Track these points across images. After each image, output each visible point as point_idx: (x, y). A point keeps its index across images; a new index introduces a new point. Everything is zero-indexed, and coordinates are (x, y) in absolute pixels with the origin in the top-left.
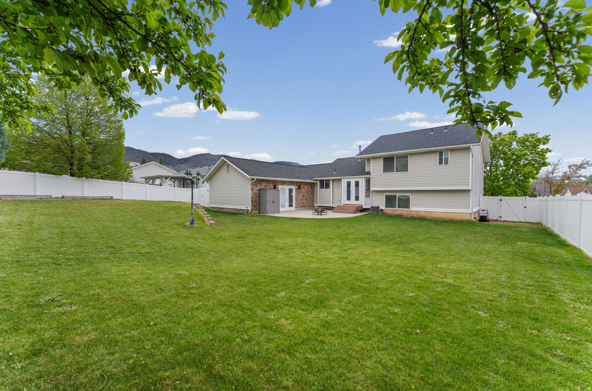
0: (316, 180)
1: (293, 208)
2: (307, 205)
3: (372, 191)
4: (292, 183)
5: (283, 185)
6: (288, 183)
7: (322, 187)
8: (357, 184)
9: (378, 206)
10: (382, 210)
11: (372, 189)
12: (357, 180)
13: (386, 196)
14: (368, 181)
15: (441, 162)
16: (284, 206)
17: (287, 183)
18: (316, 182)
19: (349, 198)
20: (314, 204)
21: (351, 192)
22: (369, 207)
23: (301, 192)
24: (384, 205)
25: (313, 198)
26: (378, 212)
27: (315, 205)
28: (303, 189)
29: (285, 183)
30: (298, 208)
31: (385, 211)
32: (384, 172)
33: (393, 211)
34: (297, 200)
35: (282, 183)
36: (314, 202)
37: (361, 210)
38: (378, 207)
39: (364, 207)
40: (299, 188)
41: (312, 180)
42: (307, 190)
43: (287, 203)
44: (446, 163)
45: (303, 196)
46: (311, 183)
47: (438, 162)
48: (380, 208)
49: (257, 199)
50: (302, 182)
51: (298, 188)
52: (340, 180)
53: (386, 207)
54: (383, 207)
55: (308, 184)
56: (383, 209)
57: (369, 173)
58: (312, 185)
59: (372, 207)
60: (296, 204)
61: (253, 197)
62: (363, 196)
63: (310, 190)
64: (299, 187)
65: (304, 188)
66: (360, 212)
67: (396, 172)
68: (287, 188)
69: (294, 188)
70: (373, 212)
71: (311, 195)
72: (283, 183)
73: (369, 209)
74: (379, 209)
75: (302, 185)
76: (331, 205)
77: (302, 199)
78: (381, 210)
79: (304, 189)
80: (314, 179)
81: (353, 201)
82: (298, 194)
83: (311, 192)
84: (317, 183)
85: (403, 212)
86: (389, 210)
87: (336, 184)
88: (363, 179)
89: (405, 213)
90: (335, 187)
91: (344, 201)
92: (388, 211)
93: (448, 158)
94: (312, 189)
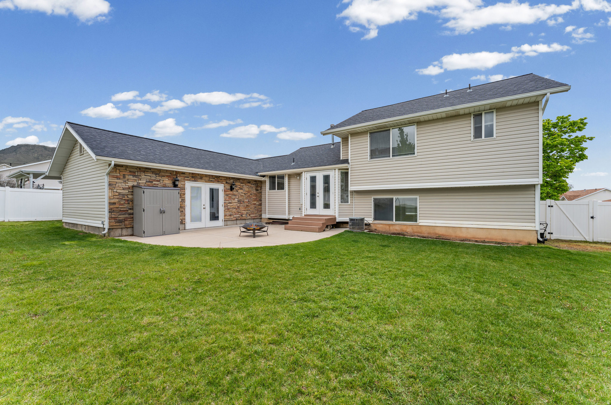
0: (264, 176)
1: (220, 223)
2: (249, 217)
3: (352, 192)
4: (217, 179)
5: (195, 181)
6: (207, 179)
7: (272, 187)
8: (327, 179)
9: (362, 217)
10: (368, 225)
11: (351, 188)
12: (326, 173)
13: (375, 200)
14: (345, 175)
15: (478, 134)
16: (199, 219)
17: (204, 178)
18: (263, 179)
19: (313, 205)
20: (261, 215)
21: (317, 195)
22: (347, 219)
23: (235, 195)
24: (373, 216)
25: (261, 205)
26: (362, 228)
27: (263, 216)
28: (240, 191)
29: (201, 178)
30: (229, 223)
31: (373, 227)
32: (371, 158)
33: (388, 227)
34: (227, 209)
35: (193, 177)
36: (261, 211)
37: (333, 225)
38: (362, 220)
39: (337, 221)
40: (232, 189)
41: (257, 175)
42: (248, 192)
43: (206, 213)
44: (490, 134)
45: (240, 202)
46: (255, 181)
47: (472, 134)
48: (365, 222)
49: (126, 206)
50: (239, 179)
51: (229, 187)
52: (299, 175)
53: (375, 219)
54: (369, 219)
55: (249, 182)
56: (370, 222)
57: (346, 161)
58: (258, 184)
59: (351, 220)
60: (225, 216)
61: (112, 201)
62: (337, 201)
63: (255, 192)
64: (231, 187)
65: (241, 189)
66: (333, 228)
67: (393, 156)
68: (205, 187)
69: (220, 187)
70: (353, 228)
71: (255, 200)
72: (195, 177)
73: (347, 223)
74: (363, 223)
75: (238, 184)
76: (286, 217)
77: (238, 207)
78: (366, 225)
79: (242, 191)
80: (259, 174)
81: (320, 210)
82: (230, 198)
83: (256, 195)
84: (265, 181)
85: (404, 228)
86: (381, 225)
87: (294, 182)
88: (337, 171)
89: (409, 230)
90: (292, 187)
91: (307, 210)
92: (378, 226)
93: (492, 125)
94: (257, 190)
